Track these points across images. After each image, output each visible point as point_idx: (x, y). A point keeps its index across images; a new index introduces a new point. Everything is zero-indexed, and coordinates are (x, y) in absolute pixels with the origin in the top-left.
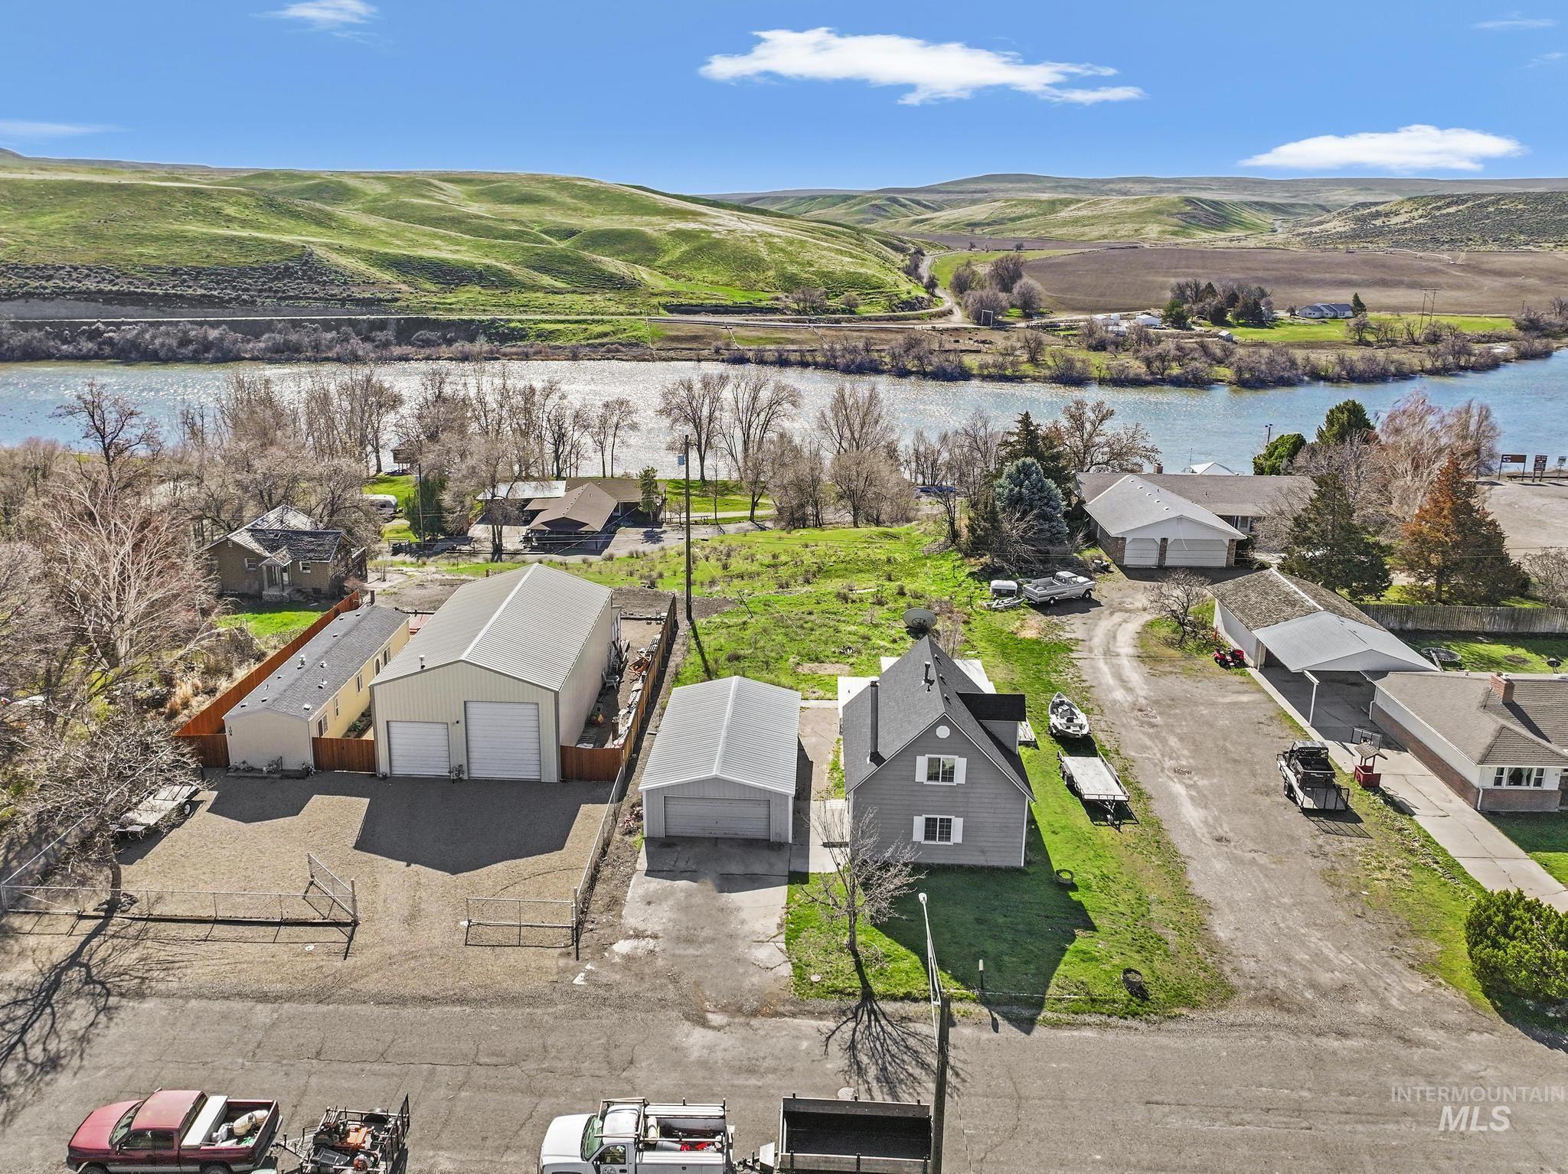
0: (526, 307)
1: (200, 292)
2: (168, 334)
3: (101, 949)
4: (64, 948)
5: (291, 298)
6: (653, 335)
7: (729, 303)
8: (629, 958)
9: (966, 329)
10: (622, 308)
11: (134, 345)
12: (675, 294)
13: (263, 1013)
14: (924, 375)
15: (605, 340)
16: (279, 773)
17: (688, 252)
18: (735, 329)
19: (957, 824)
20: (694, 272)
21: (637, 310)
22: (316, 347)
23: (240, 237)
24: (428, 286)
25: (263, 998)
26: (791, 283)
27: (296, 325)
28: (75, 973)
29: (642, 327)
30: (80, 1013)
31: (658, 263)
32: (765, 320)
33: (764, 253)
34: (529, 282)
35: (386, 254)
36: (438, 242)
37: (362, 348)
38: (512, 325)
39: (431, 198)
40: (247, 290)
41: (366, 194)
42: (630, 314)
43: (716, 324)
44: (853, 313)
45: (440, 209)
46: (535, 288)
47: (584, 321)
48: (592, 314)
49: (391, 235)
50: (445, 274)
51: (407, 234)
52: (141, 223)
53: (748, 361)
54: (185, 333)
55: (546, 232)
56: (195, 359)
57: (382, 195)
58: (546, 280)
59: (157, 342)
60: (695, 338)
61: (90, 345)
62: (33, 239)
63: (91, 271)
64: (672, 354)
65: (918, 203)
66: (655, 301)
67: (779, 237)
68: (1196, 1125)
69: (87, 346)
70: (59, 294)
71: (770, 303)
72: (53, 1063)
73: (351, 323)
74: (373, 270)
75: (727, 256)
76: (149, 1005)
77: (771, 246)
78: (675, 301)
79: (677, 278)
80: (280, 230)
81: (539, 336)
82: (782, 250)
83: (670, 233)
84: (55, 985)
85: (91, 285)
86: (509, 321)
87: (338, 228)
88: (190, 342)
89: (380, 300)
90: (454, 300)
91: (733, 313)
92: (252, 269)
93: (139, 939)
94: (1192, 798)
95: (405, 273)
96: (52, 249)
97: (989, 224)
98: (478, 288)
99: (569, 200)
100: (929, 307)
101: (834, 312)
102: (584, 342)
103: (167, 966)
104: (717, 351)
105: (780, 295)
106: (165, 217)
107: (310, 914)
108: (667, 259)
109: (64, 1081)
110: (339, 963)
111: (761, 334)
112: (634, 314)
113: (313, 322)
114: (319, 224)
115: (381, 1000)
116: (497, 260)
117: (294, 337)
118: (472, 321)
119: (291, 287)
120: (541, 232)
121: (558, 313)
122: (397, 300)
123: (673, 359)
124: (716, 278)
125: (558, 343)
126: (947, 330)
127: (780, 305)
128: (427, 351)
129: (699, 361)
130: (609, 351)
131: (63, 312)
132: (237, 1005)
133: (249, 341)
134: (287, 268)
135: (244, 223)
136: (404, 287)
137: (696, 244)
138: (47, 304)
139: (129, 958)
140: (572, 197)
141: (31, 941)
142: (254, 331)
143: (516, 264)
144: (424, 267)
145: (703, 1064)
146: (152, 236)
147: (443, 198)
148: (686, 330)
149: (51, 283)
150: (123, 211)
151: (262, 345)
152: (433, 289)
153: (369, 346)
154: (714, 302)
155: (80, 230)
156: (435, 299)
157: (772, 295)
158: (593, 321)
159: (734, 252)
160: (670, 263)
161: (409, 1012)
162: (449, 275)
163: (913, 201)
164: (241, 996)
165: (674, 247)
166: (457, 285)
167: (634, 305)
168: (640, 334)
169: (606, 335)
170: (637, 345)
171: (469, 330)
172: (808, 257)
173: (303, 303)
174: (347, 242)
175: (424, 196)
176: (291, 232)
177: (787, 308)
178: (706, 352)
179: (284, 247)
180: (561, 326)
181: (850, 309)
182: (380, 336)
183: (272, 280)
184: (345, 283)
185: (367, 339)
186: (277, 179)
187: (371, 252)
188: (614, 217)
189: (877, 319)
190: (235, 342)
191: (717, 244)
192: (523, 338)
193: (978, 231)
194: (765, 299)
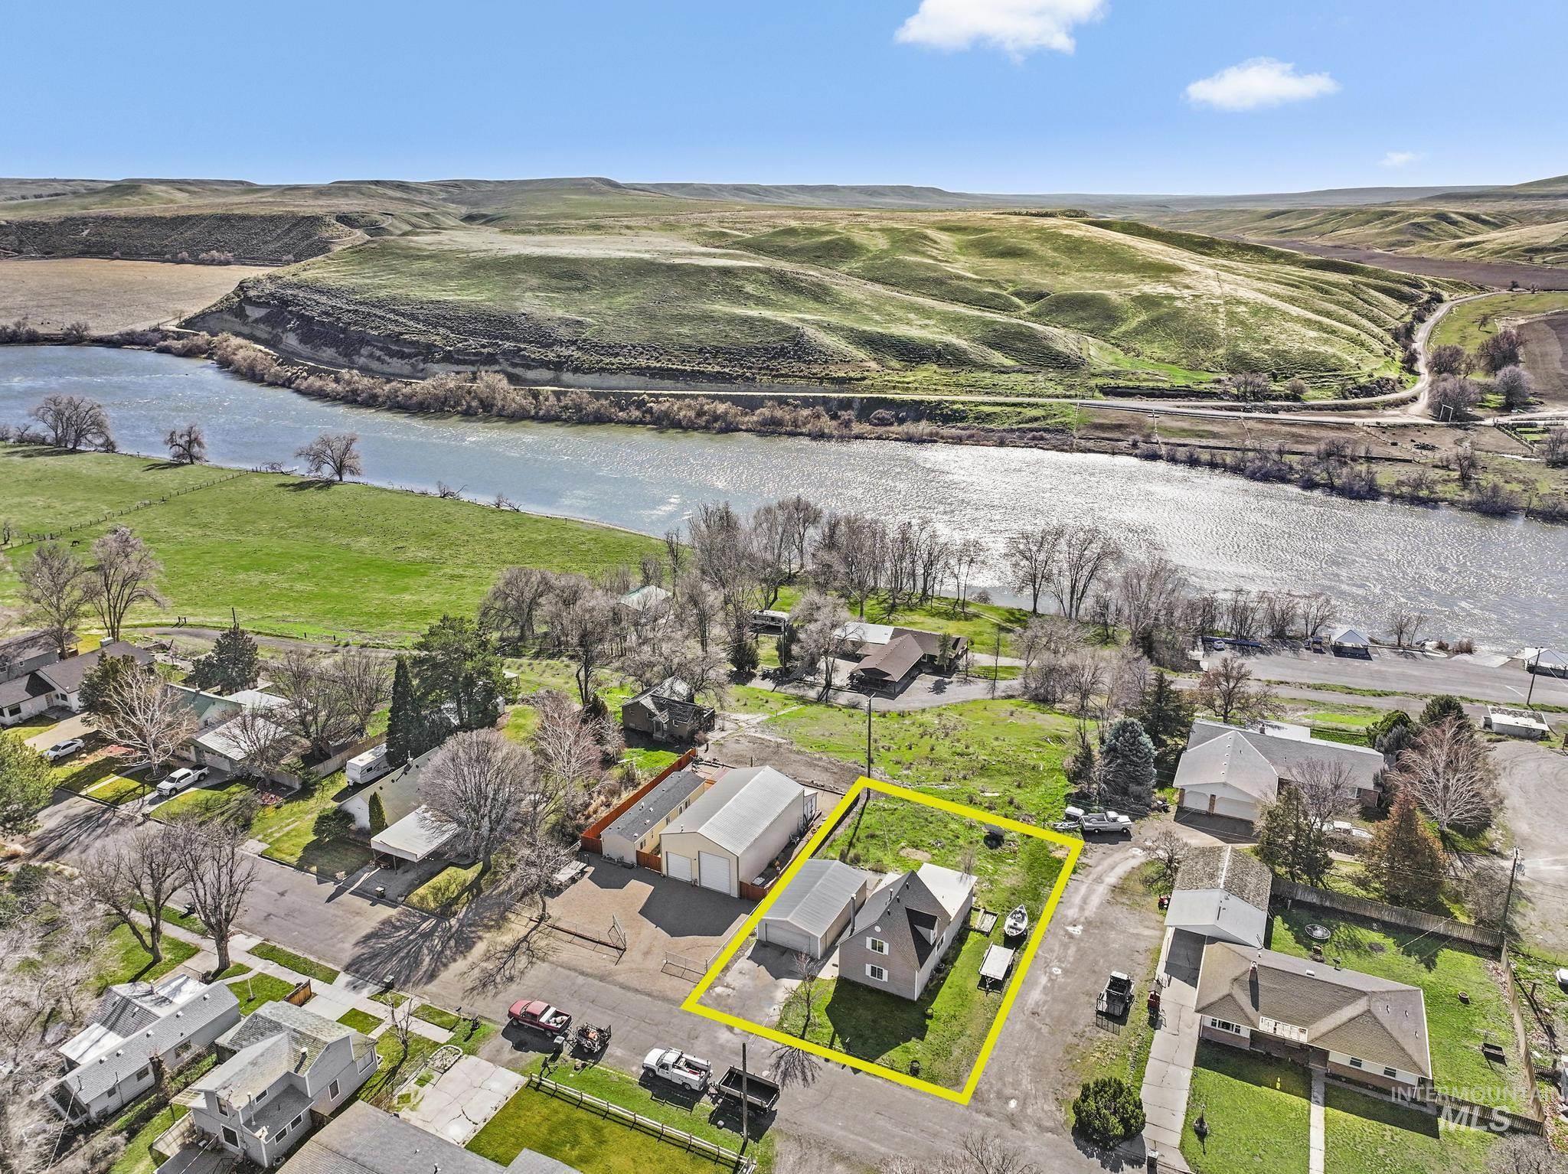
0: (972, 388)
1: (717, 369)
2: (689, 406)
3: (535, 936)
4: (523, 932)
5: (782, 376)
6: (1080, 421)
7: (1166, 386)
8: (719, 996)
9: (1416, 425)
10: (1060, 390)
11: (666, 414)
12: (1115, 375)
13: (581, 980)
14: (1331, 488)
15: (1035, 425)
16: (622, 864)
17: (1144, 323)
18: (1162, 418)
19: (885, 973)
20: (1146, 346)
21: (1073, 393)
22: (795, 423)
23: (752, 318)
24: (894, 364)
25: (582, 973)
26: (1240, 363)
27: (782, 402)
28: (524, 945)
29: (1071, 411)
30: (522, 961)
31: (1114, 333)
32: (1197, 407)
33: (1221, 327)
34: (980, 360)
35: (864, 331)
36: (912, 316)
37: (827, 424)
38: (955, 407)
39: (924, 254)
40: (750, 368)
41: (868, 251)
42: (1066, 397)
43: (1145, 411)
44: (1296, 399)
45: (928, 267)
46: (984, 367)
47: (1020, 405)
48: (1030, 396)
49: (873, 309)
50: (910, 352)
51: (888, 308)
52: (683, 304)
53: (1160, 457)
54: (702, 406)
55: (1017, 294)
56: (706, 428)
57: (882, 251)
58: (998, 358)
59: (682, 414)
60: (1119, 427)
61: (637, 413)
62: (610, 319)
63: (645, 349)
64: (1090, 444)
65: (1475, 218)
66: (1093, 382)
67: (1246, 304)
68: (889, 1127)
69: (636, 414)
70: (623, 369)
71: (1208, 386)
72: (511, 979)
73: (825, 401)
74: (851, 348)
75: (1182, 330)
76: (545, 965)
77: (1231, 316)
78: (1113, 383)
79: (1126, 351)
80: (785, 307)
81: (976, 418)
82: (1242, 323)
83: (1134, 299)
84: (517, 947)
85: (642, 362)
86: (954, 403)
87: (832, 302)
88: (704, 413)
89: (851, 379)
90: (912, 379)
91: (1169, 396)
92: (758, 349)
93: (548, 935)
94: (1045, 988)
95: (876, 350)
96: (620, 329)
97: (1556, 250)
98: (935, 367)
99: (1050, 253)
100: (1393, 390)
101: (1275, 399)
102: (1015, 427)
103: (555, 950)
104: (1135, 445)
105: (1224, 376)
106: (701, 297)
107: (609, 942)
108: (1123, 328)
109: (514, 987)
110: (613, 966)
111: (1185, 425)
112: (1069, 397)
113: (796, 398)
114: (817, 298)
115: (623, 987)
116: (959, 336)
117: (778, 413)
118: (922, 402)
119: (783, 365)
120: (1012, 294)
121: (1000, 394)
122: (864, 379)
123: (1090, 451)
124: (1164, 354)
125: (992, 426)
126: (1394, 426)
127: (1219, 388)
128: (881, 430)
129: (1114, 454)
130: (1034, 438)
131: (623, 383)
132: (573, 974)
133: (746, 414)
134: (783, 348)
135: (760, 301)
136: (873, 365)
137: (1154, 314)
138: (614, 377)
139: (543, 943)
140: (1055, 250)
141: (513, 926)
142: (752, 404)
143: (974, 340)
144: (893, 346)
145: (722, 1047)
146: (688, 316)
147: (935, 253)
148: (1112, 418)
149: (616, 360)
150: (672, 292)
151: (755, 418)
152: (898, 366)
153: (834, 423)
154: (1151, 384)
155: (642, 311)
156: (897, 378)
157: (1216, 377)
158: (1029, 405)
159: (1190, 325)
160: (1126, 334)
161: (629, 994)
162: (912, 353)
163: (1468, 216)
164: (575, 970)
165: (1134, 315)
166: (918, 363)
167: (1071, 387)
168: (1068, 420)
169: (1036, 419)
170: (1063, 431)
171: (918, 411)
172: (1267, 330)
173: (791, 380)
174: (835, 318)
175: (916, 252)
176: (792, 309)
177: (1225, 393)
178: (1124, 444)
179: (784, 328)
180: (997, 409)
181: (1295, 395)
182: (845, 415)
183: (770, 359)
184: (826, 362)
185: (834, 417)
186: (799, 234)
187: (852, 330)
188: (1088, 275)
189: (1321, 408)
190: (736, 415)
191: (1177, 314)
192: (963, 419)
193: (1538, 260)
194: (1205, 380)
